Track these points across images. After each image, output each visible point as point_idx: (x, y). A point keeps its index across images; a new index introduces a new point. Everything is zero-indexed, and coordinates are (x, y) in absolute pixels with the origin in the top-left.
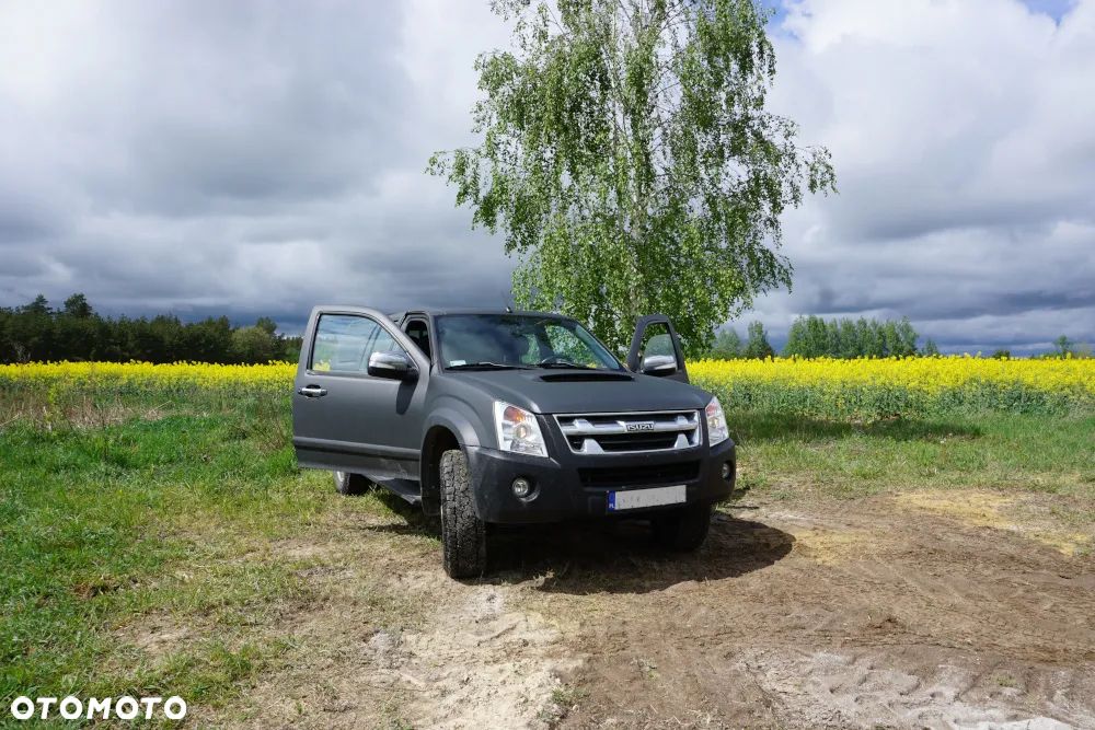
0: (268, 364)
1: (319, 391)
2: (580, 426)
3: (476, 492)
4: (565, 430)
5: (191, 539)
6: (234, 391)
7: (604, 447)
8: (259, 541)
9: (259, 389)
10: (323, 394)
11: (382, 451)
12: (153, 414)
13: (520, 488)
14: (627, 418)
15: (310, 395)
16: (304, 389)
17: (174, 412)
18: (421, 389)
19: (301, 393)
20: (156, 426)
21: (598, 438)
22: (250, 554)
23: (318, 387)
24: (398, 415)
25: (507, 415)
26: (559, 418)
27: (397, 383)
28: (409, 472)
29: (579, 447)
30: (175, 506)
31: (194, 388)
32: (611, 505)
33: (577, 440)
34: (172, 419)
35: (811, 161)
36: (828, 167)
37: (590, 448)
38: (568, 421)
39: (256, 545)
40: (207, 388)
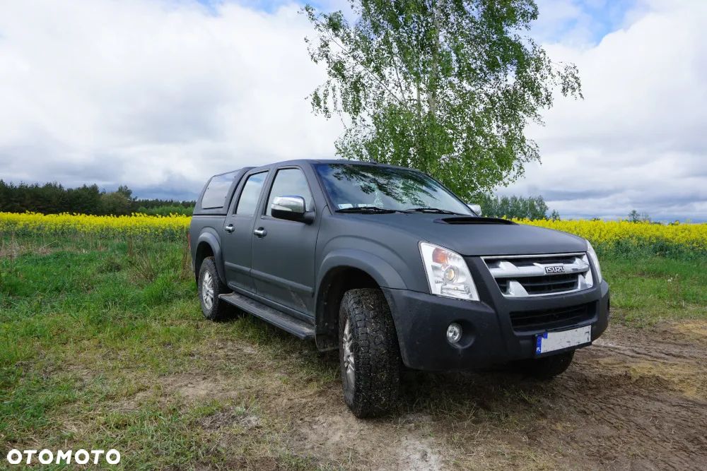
0: (131, 216)
2: (505, 269)
4: (494, 272)
5: (79, 375)
6: (105, 235)
7: (528, 289)
8: (146, 376)
9: (124, 233)
12: (43, 250)
13: (453, 333)
14: (541, 260)
16: (256, 231)
17: (58, 250)
20: (45, 260)
21: (522, 280)
22: (141, 394)
25: (436, 257)
26: (486, 260)
28: (307, 308)
29: (505, 289)
30: (60, 336)
31: (75, 232)
32: (538, 349)
33: (503, 282)
34: (58, 256)
35: (563, 72)
36: (576, 78)
37: (516, 291)
38: (493, 263)
39: (144, 381)
40: (85, 232)
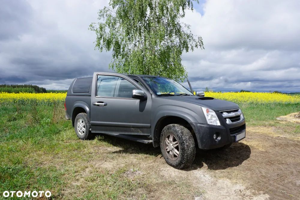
1: (103, 104)
2: (225, 115)
3: (200, 139)
7: (232, 121)
10: (105, 105)
11: (132, 125)
15: (98, 105)
16: (96, 103)
18: (149, 103)
19: (95, 105)
21: (230, 118)
23: (102, 102)
24: (140, 112)
27: (138, 101)
28: (143, 132)
29: (226, 121)
32: (236, 140)
33: (225, 119)
38: (223, 113)
